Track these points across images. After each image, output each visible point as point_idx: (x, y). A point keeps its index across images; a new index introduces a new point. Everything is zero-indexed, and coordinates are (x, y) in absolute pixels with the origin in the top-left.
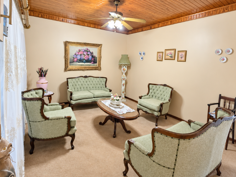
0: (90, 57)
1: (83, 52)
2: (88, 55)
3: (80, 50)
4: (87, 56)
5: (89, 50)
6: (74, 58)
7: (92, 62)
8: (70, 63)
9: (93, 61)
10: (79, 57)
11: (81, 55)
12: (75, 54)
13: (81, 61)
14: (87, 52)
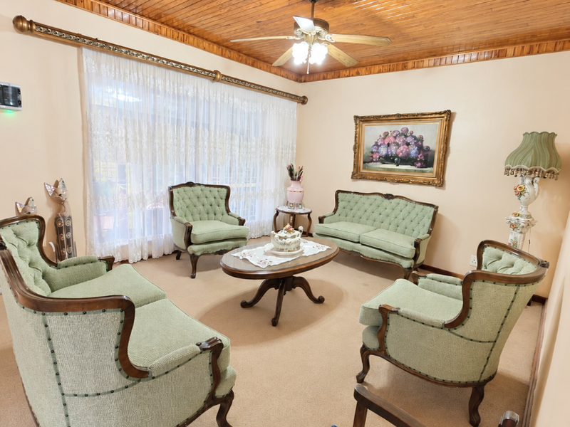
0: (413, 151)
1: (395, 137)
2: (408, 144)
3: (386, 134)
4: (406, 146)
5: (412, 133)
6: (372, 152)
7: (419, 164)
8: (364, 163)
9: (421, 161)
10: (383, 151)
11: (389, 145)
12: (376, 144)
13: (388, 159)
14: (406, 136)
